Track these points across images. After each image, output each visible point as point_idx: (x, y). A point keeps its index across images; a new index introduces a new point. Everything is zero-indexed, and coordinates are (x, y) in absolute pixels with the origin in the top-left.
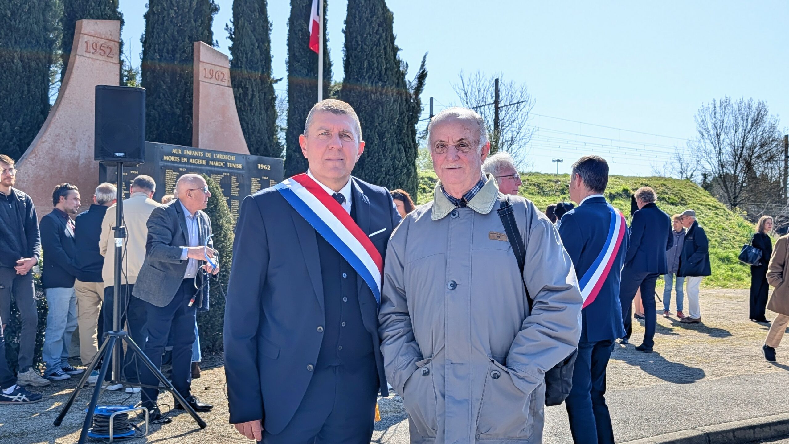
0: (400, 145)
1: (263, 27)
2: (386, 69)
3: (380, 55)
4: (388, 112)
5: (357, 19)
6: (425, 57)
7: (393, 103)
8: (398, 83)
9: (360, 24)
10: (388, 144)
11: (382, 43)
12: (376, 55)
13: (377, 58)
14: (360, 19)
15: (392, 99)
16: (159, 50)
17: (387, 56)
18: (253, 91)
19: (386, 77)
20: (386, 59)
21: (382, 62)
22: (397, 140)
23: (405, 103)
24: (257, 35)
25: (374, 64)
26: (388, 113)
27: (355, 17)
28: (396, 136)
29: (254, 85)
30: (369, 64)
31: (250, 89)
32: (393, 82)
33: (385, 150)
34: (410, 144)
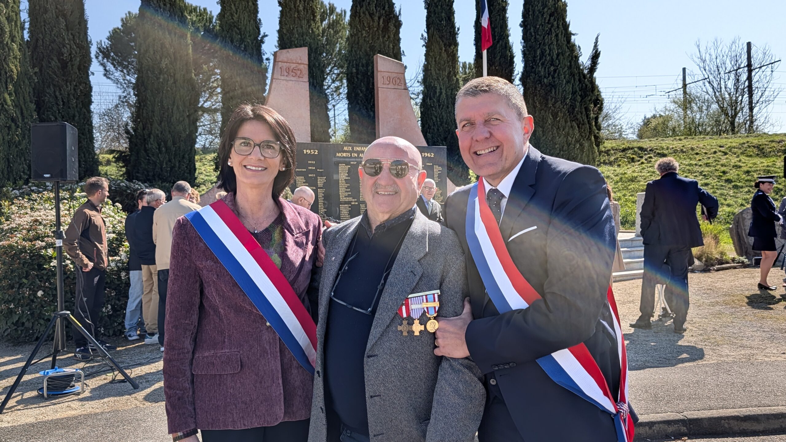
0: (574, 122)
1: (450, 32)
2: (558, 55)
3: (552, 43)
4: (560, 93)
5: (530, 13)
6: (597, 38)
7: (566, 84)
8: (571, 65)
9: (533, 18)
10: (561, 122)
11: (553, 31)
12: (548, 42)
13: (549, 46)
14: (534, 12)
15: (564, 80)
16: (356, 65)
17: (559, 42)
18: (441, 89)
19: (557, 61)
20: (558, 45)
21: (554, 49)
22: (570, 117)
23: (577, 84)
24: (445, 40)
25: (546, 51)
26: (560, 95)
27: (529, 11)
28: (570, 115)
29: (441, 84)
30: (542, 52)
31: (438, 88)
32: (565, 65)
33: (559, 128)
34: (583, 121)
